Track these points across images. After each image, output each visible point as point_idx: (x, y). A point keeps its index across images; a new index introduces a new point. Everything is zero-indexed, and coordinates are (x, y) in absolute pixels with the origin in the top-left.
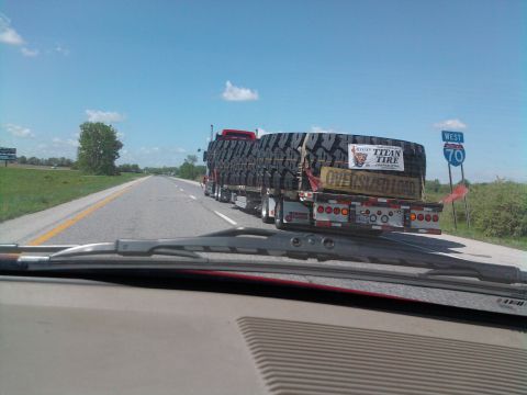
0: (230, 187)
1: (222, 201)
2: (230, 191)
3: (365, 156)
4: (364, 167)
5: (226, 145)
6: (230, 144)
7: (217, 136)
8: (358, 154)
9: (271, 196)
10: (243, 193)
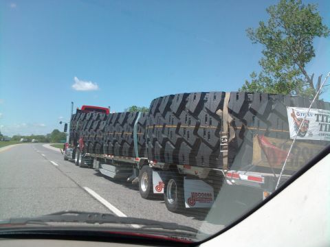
0: (93, 155)
1: (83, 166)
2: (93, 158)
3: (307, 122)
4: (307, 137)
5: (88, 117)
6: (92, 116)
7: (78, 110)
8: (300, 120)
9: (156, 169)
10: (109, 162)
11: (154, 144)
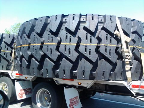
11: (21, 61)
